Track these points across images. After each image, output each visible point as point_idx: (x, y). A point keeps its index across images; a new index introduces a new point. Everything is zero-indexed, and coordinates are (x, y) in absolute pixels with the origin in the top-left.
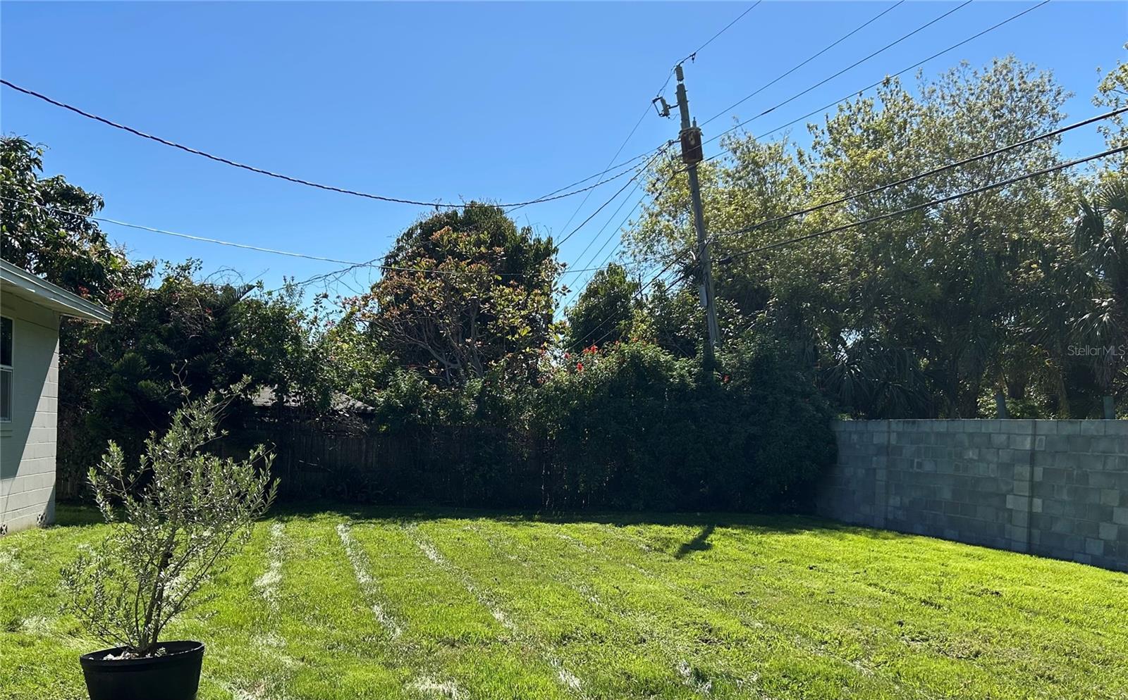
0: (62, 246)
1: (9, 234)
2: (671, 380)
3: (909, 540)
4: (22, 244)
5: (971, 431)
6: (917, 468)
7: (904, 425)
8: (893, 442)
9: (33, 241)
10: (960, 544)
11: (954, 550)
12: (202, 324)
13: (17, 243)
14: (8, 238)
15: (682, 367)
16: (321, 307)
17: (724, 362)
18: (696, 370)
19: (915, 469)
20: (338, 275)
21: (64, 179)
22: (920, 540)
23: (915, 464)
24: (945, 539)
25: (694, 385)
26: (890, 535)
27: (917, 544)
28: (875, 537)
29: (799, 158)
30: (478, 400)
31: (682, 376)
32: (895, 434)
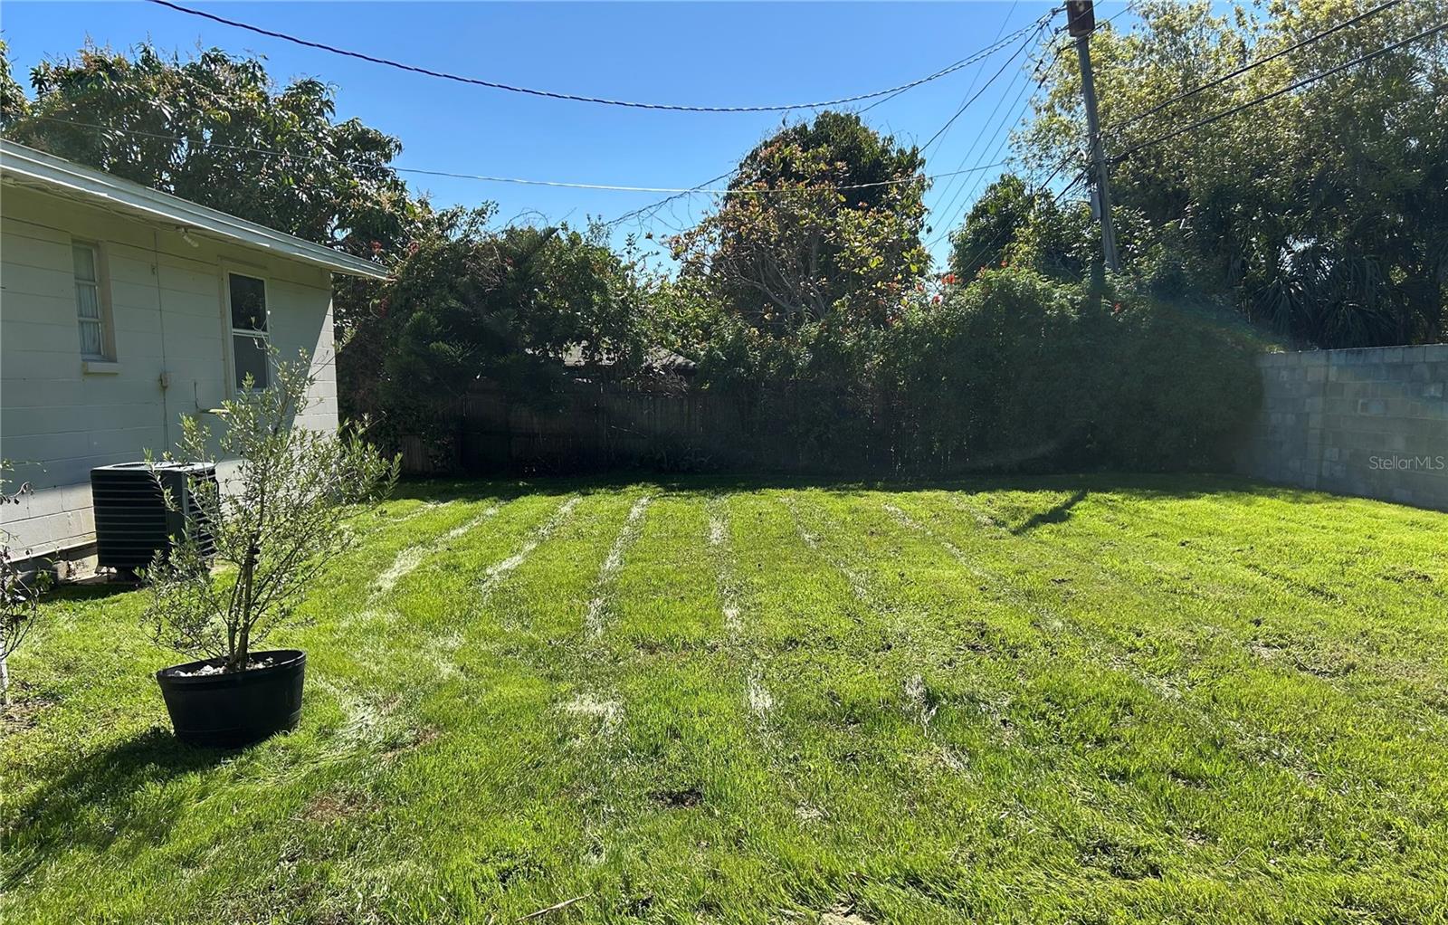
0: (353, 196)
1: (296, 187)
2: (1048, 312)
3: (1339, 504)
4: (310, 196)
5: (1435, 360)
6: (1362, 411)
7: (1347, 355)
8: (1332, 378)
9: (322, 194)
10: (1409, 508)
11: (1396, 516)
12: (500, 276)
13: (305, 196)
14: (294, 192)
15: (1064, 295)
16: (635, 248)
17: (1118, 287)
18: (1080, 298)
19: (1359, 412)
20: (651, 211)
21: (360, 122)
22: (1357, 504)
23: (1359, 407)
24: (1389, 502)
25: (1076, 317)
26: (1316, 497)
27: (1350, 508)
28: (1296, 500)
29: (1238, 19)
30: (812, 349)
31: (1062, 306)
32: (1335, 368)
